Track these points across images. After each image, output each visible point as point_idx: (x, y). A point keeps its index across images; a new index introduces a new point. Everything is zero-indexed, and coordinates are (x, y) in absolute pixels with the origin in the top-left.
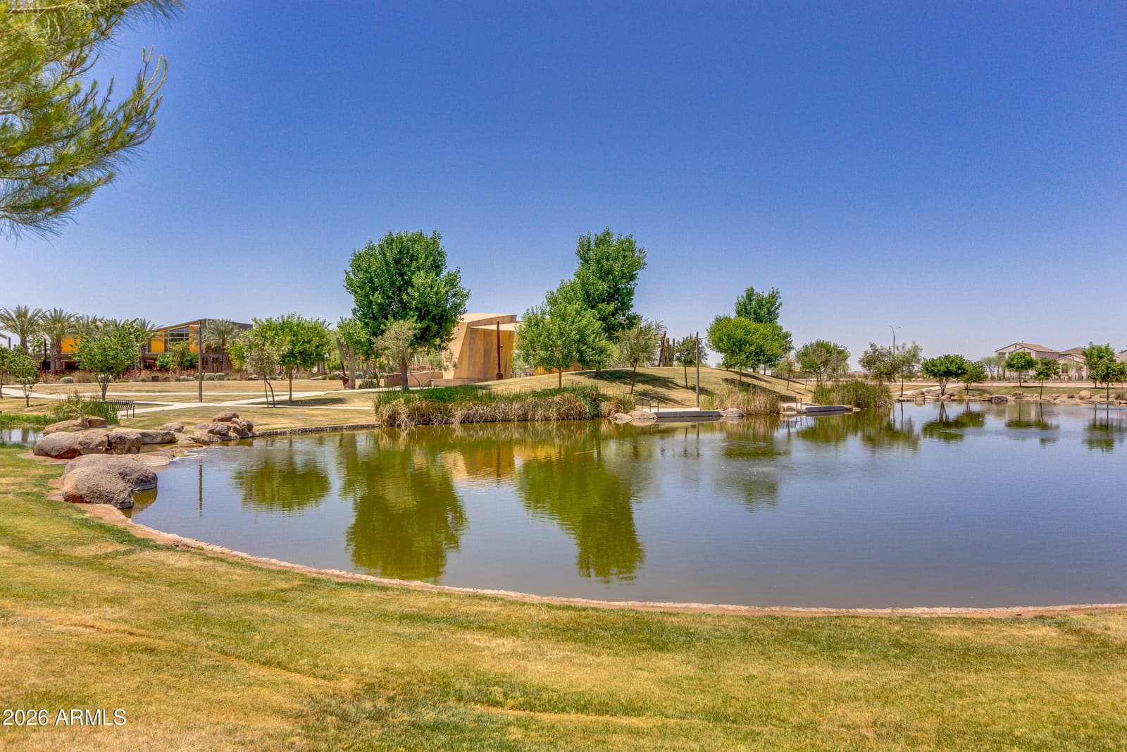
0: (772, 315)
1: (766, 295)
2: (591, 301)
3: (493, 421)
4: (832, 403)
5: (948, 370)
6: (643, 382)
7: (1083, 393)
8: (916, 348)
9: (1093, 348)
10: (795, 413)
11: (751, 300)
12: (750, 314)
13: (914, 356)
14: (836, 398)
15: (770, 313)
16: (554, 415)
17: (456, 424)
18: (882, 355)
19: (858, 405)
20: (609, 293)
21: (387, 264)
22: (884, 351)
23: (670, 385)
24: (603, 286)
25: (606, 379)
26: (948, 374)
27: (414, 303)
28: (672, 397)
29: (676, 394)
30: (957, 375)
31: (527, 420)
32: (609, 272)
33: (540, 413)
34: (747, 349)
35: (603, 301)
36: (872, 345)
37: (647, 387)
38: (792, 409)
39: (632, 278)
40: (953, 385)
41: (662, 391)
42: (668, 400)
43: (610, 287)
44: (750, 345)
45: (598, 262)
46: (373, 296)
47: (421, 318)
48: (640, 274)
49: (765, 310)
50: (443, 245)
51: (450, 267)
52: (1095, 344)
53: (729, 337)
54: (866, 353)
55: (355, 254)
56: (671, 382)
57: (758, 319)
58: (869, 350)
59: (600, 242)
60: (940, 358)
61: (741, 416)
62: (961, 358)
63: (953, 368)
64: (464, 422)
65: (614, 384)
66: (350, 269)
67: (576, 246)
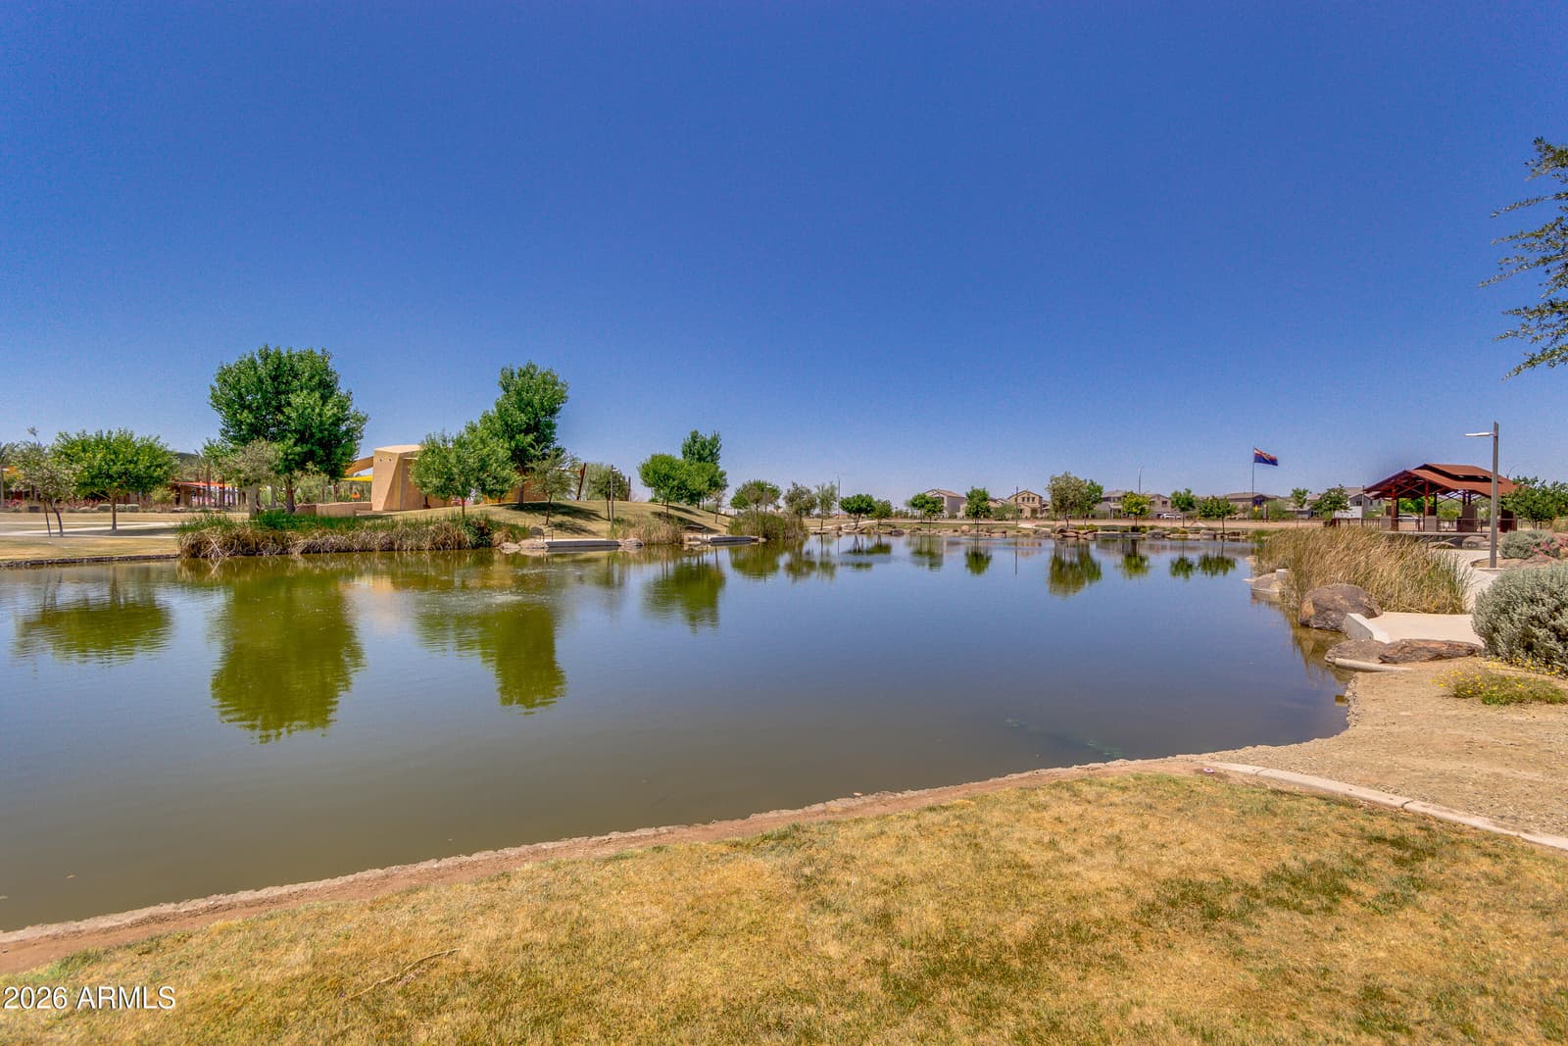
0: (714, 456)
1: (709, 438)
2: (509, 431)
3: (349, 550)
4: (742, 534)
5: (860, 507)
6: (564, 514)
7: (964, 528)
8: (833, 488)
9: (974, 491)
10: (699, 543)
11: (695, 442)
12: (694, 454)
13: (831, 494)
14: (746, 530)
15: (712, 454)
16: (426, 544)
17: (296, 554)
18: (803, 493)
19: (765, 536)
20: (528, 425)
21: (260, 381)
22: (804, 490)
23: (592, 517)
24: (521, 418)
25: (526, 511)
26: (859, 511)
27: (292, 424)
28: (588, 528)
29: (593, 526)
30: (867, 512)
31: (393, 550)
32: (530, 404)
33: (409, 543)
34: (672, 483)
35: (521, 432)
36: (794, 484)
37: (566, 519)
38: (698, 540)
39: (553, 411)
40: (866, 522)
41: (580, 522)
42: (583, 531)
43: (529, 419)
44: (674, 480)
45: (519, 394)
46: (241, 415)
47: (301, 439)
48: (565, 409)
49: (707, 451)
50: (332, 365)
51: (342, 389)
52: (977, 487)
53: (655, 472)
54: (789, 491)
55: (222, 367)
56: (594, 514)
57: (701, 459)
58: (792, 488)
59: (522, 374)
60: (854, 497)
61: (640, 545)
62: (871, 497)
63: (864, 505)
64: (308, 552)
65: (532, 515)
66: (216, 385)
67: (499, 377)
